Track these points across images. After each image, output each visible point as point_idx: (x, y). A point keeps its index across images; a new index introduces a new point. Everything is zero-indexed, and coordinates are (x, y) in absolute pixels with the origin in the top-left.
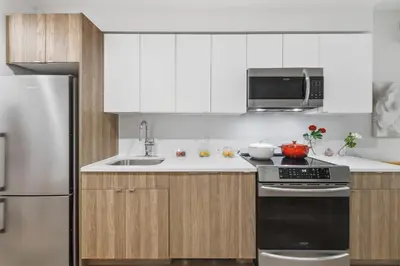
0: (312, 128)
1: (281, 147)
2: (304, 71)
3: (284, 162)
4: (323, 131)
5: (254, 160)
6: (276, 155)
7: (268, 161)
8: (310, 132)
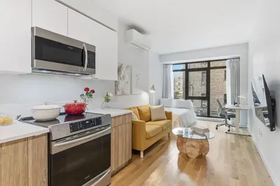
0: (87, 89)
1: (65, 106)
2: (84, 45)
3: (67, 119)
4: (93, 92)
5: (39, 122)
6: (61, 114)
7: (54, 120)
8: (85, 93)
